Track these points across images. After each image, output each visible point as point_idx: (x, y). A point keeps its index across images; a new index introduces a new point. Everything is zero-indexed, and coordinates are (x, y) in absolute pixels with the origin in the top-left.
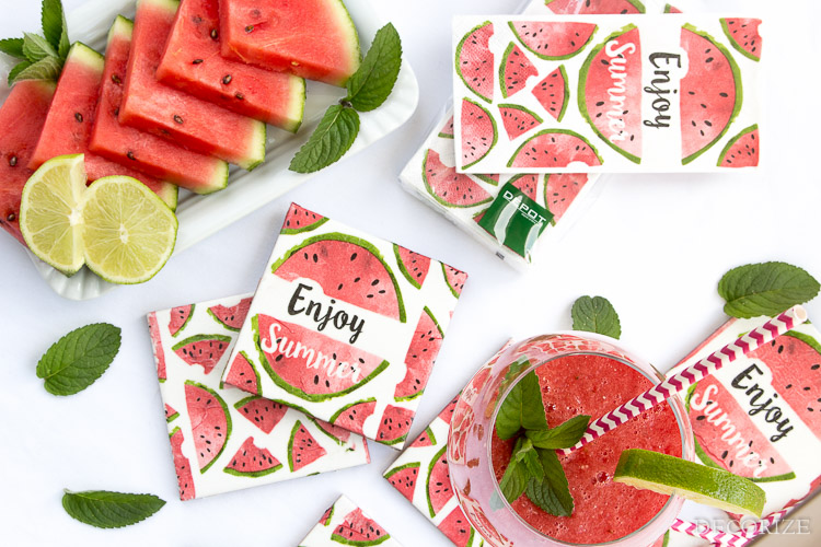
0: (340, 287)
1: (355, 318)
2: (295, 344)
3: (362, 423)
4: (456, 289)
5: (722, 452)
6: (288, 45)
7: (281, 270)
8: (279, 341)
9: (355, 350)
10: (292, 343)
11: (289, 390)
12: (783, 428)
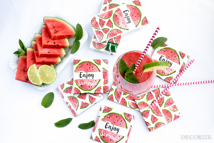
0: (87, 70)
1: (92, 74)
3: (100, 91)
4: (107, 63)
5: (162, 72)
6: (62, 33)
7: (76, 71)
8: (80, 83)
9: (94, 79)
10: (83, 83)
11: (85, 90)
12: (171, 64)
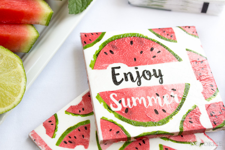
0: (135, 59)
1: (154, 70)
2: (131, 99)
3: (199, 122)
4: (195, 34)
7: (95, 66)
8: (120, 102)
9: (167, 86)
10: (128, 100)
11: (145, 125)
